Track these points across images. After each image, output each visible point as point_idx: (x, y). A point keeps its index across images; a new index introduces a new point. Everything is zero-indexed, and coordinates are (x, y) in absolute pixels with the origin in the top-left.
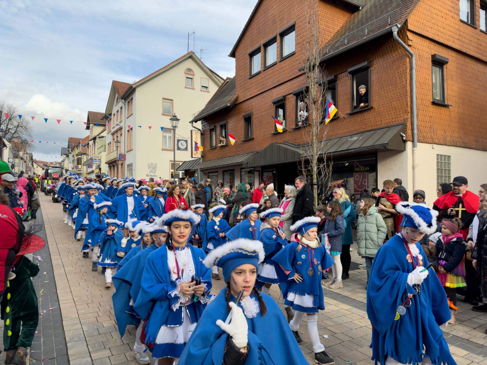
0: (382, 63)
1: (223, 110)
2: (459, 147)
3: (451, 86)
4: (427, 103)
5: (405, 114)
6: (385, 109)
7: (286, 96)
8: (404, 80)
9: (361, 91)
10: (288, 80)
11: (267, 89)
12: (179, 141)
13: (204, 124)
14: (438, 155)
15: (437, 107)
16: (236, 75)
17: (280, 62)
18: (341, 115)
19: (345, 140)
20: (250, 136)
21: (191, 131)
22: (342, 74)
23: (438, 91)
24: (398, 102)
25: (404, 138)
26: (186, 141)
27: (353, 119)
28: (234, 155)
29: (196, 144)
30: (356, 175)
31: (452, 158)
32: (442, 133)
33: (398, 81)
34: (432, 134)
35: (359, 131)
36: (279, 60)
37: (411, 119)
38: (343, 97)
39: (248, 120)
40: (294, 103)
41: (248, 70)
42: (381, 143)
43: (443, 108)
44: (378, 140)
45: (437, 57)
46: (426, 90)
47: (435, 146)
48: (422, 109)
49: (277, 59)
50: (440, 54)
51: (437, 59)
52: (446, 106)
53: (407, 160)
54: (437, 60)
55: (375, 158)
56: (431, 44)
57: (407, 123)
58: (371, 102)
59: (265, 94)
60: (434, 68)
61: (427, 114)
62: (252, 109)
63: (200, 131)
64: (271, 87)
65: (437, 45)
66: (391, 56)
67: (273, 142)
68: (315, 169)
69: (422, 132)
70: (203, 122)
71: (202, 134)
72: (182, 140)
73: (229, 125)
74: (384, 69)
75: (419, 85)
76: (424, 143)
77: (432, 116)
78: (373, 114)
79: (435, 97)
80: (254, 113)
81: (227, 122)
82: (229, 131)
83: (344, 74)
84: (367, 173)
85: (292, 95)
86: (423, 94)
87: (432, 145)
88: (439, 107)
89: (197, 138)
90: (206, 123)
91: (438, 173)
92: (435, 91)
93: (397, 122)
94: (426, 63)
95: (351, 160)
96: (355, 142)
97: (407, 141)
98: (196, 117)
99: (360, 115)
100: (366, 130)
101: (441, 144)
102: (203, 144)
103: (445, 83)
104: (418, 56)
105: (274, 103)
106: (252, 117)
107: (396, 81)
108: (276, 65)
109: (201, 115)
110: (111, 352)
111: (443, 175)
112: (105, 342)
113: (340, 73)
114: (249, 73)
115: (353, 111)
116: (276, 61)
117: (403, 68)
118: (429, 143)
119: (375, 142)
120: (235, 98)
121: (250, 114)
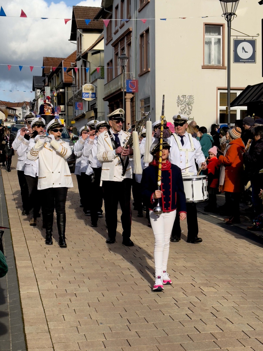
26: (253, 43)
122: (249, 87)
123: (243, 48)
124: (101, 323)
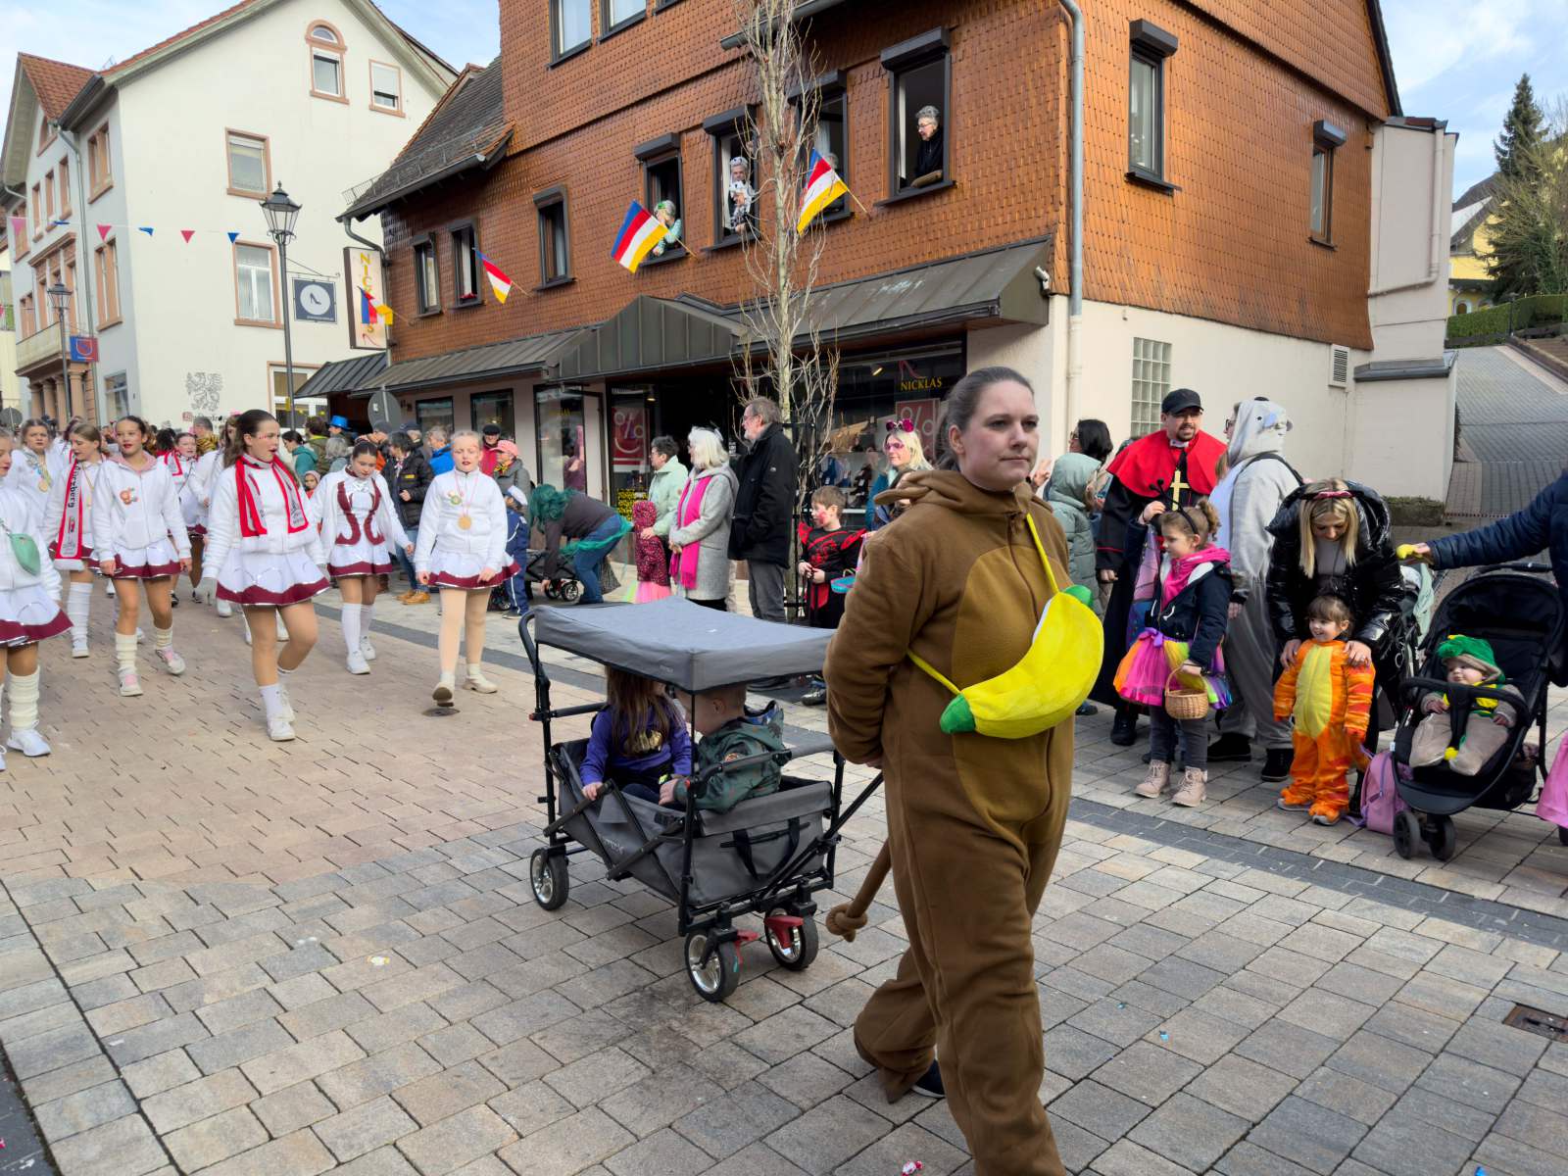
0: (984, 37)
1: (462, 178)
2: (1194, 317)
3: (1181, 127)
4: (1113, 176)
5: (1050, 208)
6: (993, 190)
7: (681, 133)
8: (1050, 96)
9: (923, 126)
10: (688, 76)
11: (615, 108)
12: (300, 285)
13: (391, 227)
14: (1137, 340)
15: (1140, 190)
16: (503, 52)
17: (659, 12)
18: (861, 206)
19: (874, 290)
20: (561, 272)
21: (346, 251)
22: (864, 69)
23: (1146, 136)
24: (1032, 168)
25: (1046, 285)
26: (329, 288)
27: (895, 222)
28: (507, 339)
29: (367, 297)
30: (905, 405)
31: (1174, 349)
32: (1152, 273)
33: (1033, 101)
34: (1125, 275)
35: (914, 261)
36: (654, 5)
37: (1068, 225)
38: (865, 149)
39: (552, 213)
40: (708, 160)
41: (548, 37)
42: (977, 300)
43: (1158, 196)
44: (968, 290)
45: (1145, 29)
46: (1111, 134)
47: (1130, 311)
48: (1098, 192)
49: (648, 4)
50: (1156, 22)
51: (1145, 34)
52: (1165, 190)
53: (1051, 354)
54: (1145, 40)
55: (959, 351)
57: (1054, 239)
58: (952, 168)
59: (608, 126)
60: (1137, 65)
61: (1113, 211)
62: (565, 177)
63: (378, 253)
64: (632, 101)
66: (1014, 17)
67: (643, 294)
68: (786, 375)
69: (1097, 267)
70: (390, 218)
71: (387, 264)
72: (314, 282)
73: (483, 233)
74: (991, 58)
75: (1093, 117)
76: (1101, 301)
77: (1125, 217)
78: (955, 206)
79: (1138, 159)
80: (575, 192)
81: (478, 220)
82: (485, 253)
83: (870, 68)
84: (934, 400)
85: (701, 132)
86: (1103, 148)
87: (1122, 308)
88: (1146, 192)
89: (369, 277)
90: (399, 224)
91: (1134, 396)
92: (1137, 141)
93: (1028, 234)
94: (1115, 47)
95: (891, 355)
96: (901, 296)
97: (1054, 294)
98: (360, 200)
99: (917, 208)
100: (935, 257)
101: (1147, 308)
102: (392, 297)
103: (1165, 119)
104: (1092, 21)
105: (643, 157)
106: (565, 203)
107: (1027, 100)
108: (645, 24)
109: (379, 192)
110: (132, 957)
111: (1150, 401)
112: (106, 932)
113: (856, 62)
114: (549, 48)
115: (896, 194)
116: (643, 8)
117: (1047, 56)
118: (1114, 303)
119: (960, 298)
120: (503, 135)
121: (559, 194)
122: (328, 364)
123: (312, 296)
124: (59, 771)
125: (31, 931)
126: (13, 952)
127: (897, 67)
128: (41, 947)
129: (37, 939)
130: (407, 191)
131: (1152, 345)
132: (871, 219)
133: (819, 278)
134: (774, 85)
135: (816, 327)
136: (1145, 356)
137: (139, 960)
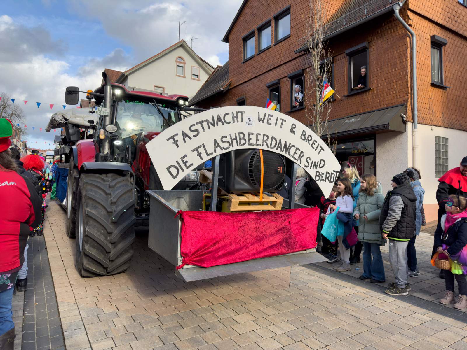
0: (381, 43)
1: (216, 95)
2: (456, 129)
3: (449, 68)
4: (426, 84)
5: (405, 95)
6: (384, 90)
7: (280, 79)
8: (404, 60)
10: (283, 63)
11: (261, 73)
14: (436, 137)
15: (436, 88)
16: (229, 60)
17: (275, 45)
18: (339, 97)
19: (343, 122)
22: (339, 56)
23: (436, 72)
24: (398, 83)
25: (405, 119)
27: (350, 101)
31: (449, 141)
32: (440, 115)
33: (398, 62)
34: (431, 115)
35: (357, 113)
36: (274, 43)
37: (411, 100)
38: (339, 80)
40: (289, 86)
41: (242, 55)
42: (380, 124)
43: (441, 90)
44: (377, 121)
45: (436, 38)
46: (425, 71)
47: (434, 127)
48: (421, 89)
49: (272, 43)
50: (439, 35)
52: (444, 88)
53: (407, 142)
54: (436, 41)
55: (373, 140)
56: (430, 25)
57: (407, 105)
58: (370, 84)
59: (259, 78)
60: (432, 49)
61: (427, 96)
62: (246, 94)
64: (265, 71)
65: (436, 26)
66: (391, 37)
69: (422, 113)
74: (383, 50)
75: (419, 66)
76: (424, 124)
77: (431, 97)
78: (370, 96)
79: (434, 78)
80: (248, 97)
83: (341, 56)
84: (362, 156)
85: (287, 78)
86: (423, 75)
87: (431, 126)
88: (437, 89)
91: (436, 155)
92: (433, 73)
93: (397, 103)
94: (426, 44)
95: (349, 142)
96: (353, 123)
97: (408, 122)
99: (358, 96)
100: (364, 111)
101: (439, 126)
103: (443, 65)
104: (418, 36)
105: (269, 87)
106: (245, 101)
107: (396, 62)
108: (270, 49)
109: (194, 100)
110: (114, 342)
111: (441, 157)
112: (107, 330)
113: (337, 54)
114: (242, 58)
115: (350, 93)
116: (270, 44)
117: (403, 48)
118: (428, 125)
119: (374, 123)
120: (228, 82)
121: (244, 98)
125: (84, 327)
126: (79, 335)
127: (350, 55)
128: (87, 334)
129: (86, 332)
130: (201, 100)
131: (441, 138)
132: (342, 101)
133: (329, 118)
134: (316, 60)
135: (328, 133)
136: (439, 142)
137: (115, 343)
